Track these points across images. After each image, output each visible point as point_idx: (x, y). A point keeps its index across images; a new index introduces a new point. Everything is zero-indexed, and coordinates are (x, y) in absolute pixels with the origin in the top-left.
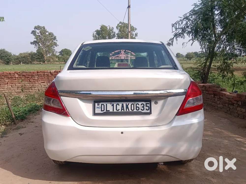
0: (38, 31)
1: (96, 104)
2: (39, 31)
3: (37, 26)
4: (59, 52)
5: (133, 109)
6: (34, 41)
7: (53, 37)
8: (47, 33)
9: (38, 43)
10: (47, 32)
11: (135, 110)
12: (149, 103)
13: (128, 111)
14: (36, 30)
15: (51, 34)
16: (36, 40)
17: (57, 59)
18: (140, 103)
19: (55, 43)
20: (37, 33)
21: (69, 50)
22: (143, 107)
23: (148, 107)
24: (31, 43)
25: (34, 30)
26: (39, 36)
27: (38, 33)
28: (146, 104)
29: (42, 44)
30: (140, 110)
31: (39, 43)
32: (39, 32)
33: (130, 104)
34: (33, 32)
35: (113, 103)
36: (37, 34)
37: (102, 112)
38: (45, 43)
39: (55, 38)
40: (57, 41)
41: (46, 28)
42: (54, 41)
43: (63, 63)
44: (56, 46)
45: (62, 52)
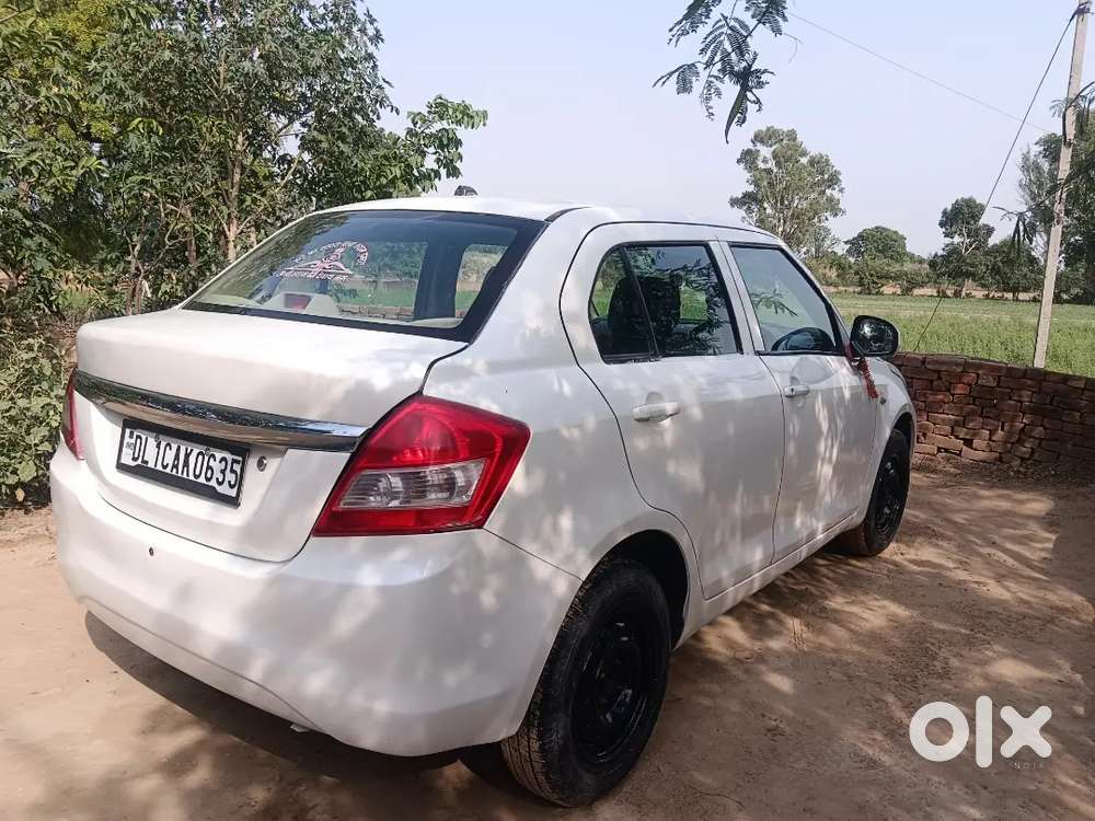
0: (765, 151)
1: (128, 431)
2: (772, 149)
3: (764, 129)
4: (846, 243)
5: (197, 473)
6: (747, 195)
7: (826, 176)
8: (804, 160)
9: (759, 202)
10: (804, 154)
11: (202, 480)
12: (240, 459)
13: (185, 476)
14: (759, 146)
15: (818, 162)
16: (751, 188)
17: (833, 274)
18: (219, 455)
19: (830, 200)
20: (761, 158)
21: (896, 232)
22: (223, 472)
23: (234, 475)
24: (734, 202)
25: (750, 146)
26: (769, 171)
27: (765, 161)
28: (234, 461)
29: (774, 207)
30: (213, 483)
31: (761, 202)
32: (769, 156)
33: (196, 451)
34: (748, 158)
35: (161, 437)
36: (762, 166)
37: (133, 464)
38: (786, 202)
39: (833, 180)
40: (841, 190)
41: (799, 139)
42: (828, 192)
43: (851, 289)
44: (836, 215)
45: (858, 243)
